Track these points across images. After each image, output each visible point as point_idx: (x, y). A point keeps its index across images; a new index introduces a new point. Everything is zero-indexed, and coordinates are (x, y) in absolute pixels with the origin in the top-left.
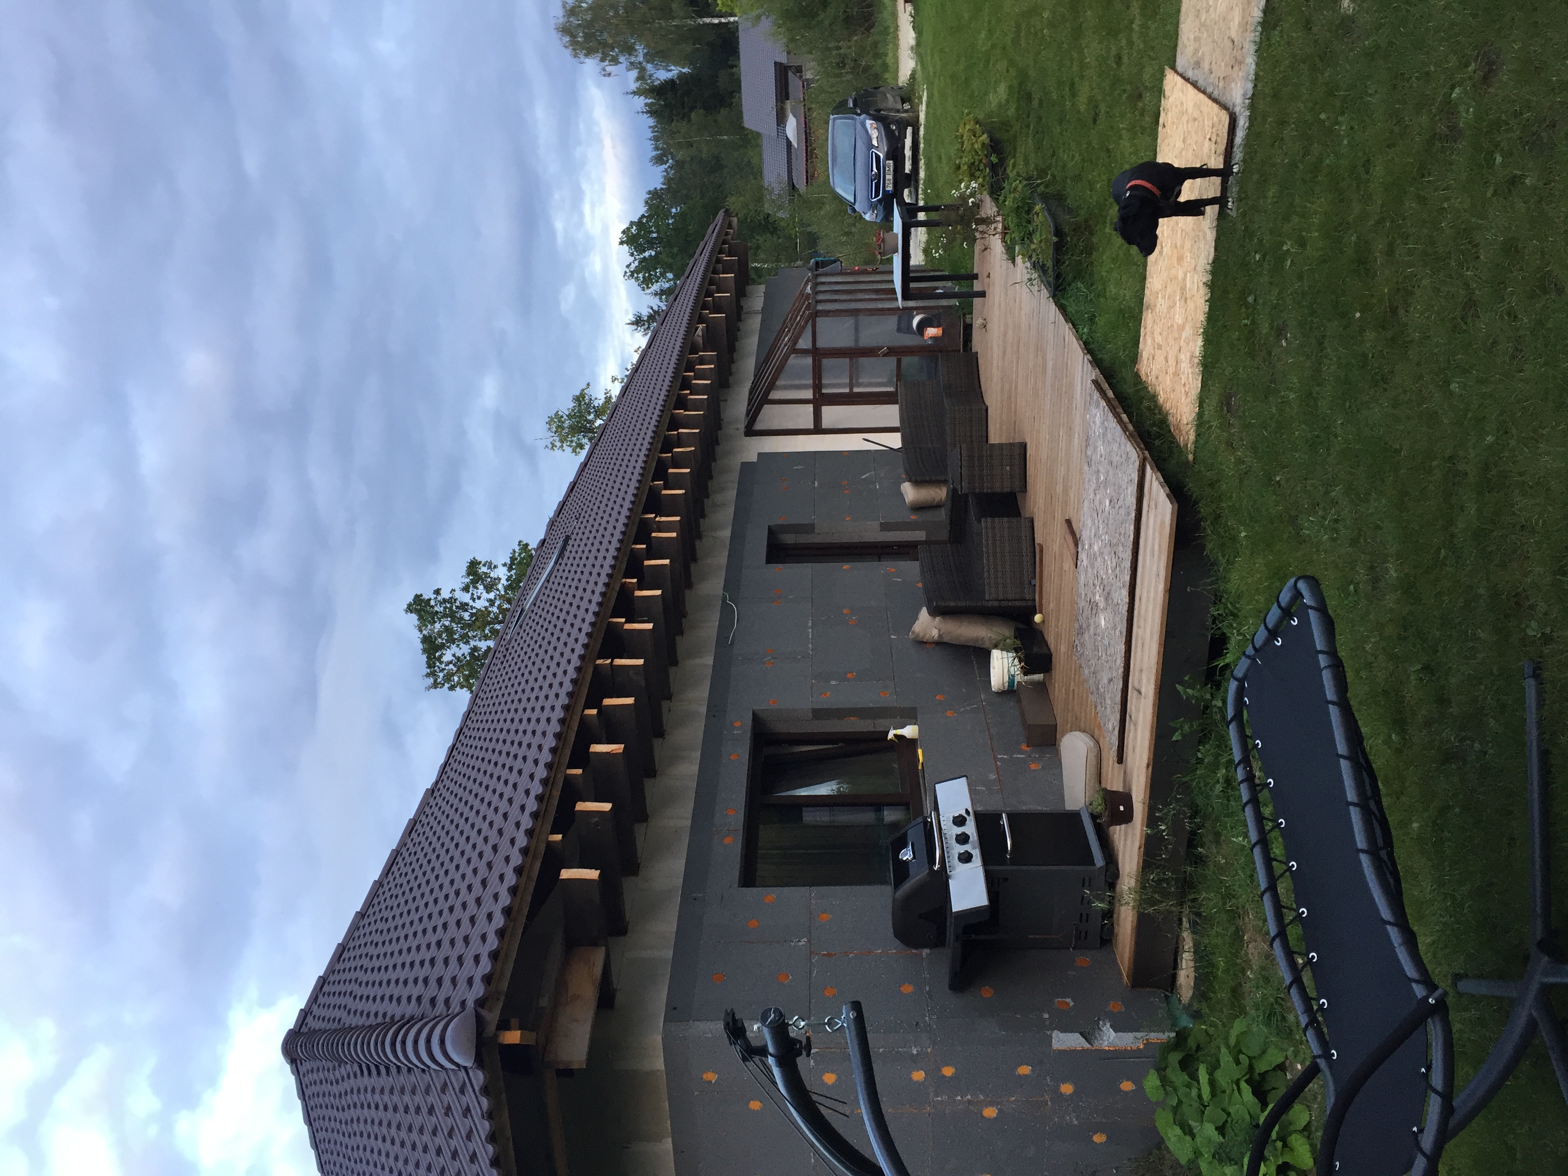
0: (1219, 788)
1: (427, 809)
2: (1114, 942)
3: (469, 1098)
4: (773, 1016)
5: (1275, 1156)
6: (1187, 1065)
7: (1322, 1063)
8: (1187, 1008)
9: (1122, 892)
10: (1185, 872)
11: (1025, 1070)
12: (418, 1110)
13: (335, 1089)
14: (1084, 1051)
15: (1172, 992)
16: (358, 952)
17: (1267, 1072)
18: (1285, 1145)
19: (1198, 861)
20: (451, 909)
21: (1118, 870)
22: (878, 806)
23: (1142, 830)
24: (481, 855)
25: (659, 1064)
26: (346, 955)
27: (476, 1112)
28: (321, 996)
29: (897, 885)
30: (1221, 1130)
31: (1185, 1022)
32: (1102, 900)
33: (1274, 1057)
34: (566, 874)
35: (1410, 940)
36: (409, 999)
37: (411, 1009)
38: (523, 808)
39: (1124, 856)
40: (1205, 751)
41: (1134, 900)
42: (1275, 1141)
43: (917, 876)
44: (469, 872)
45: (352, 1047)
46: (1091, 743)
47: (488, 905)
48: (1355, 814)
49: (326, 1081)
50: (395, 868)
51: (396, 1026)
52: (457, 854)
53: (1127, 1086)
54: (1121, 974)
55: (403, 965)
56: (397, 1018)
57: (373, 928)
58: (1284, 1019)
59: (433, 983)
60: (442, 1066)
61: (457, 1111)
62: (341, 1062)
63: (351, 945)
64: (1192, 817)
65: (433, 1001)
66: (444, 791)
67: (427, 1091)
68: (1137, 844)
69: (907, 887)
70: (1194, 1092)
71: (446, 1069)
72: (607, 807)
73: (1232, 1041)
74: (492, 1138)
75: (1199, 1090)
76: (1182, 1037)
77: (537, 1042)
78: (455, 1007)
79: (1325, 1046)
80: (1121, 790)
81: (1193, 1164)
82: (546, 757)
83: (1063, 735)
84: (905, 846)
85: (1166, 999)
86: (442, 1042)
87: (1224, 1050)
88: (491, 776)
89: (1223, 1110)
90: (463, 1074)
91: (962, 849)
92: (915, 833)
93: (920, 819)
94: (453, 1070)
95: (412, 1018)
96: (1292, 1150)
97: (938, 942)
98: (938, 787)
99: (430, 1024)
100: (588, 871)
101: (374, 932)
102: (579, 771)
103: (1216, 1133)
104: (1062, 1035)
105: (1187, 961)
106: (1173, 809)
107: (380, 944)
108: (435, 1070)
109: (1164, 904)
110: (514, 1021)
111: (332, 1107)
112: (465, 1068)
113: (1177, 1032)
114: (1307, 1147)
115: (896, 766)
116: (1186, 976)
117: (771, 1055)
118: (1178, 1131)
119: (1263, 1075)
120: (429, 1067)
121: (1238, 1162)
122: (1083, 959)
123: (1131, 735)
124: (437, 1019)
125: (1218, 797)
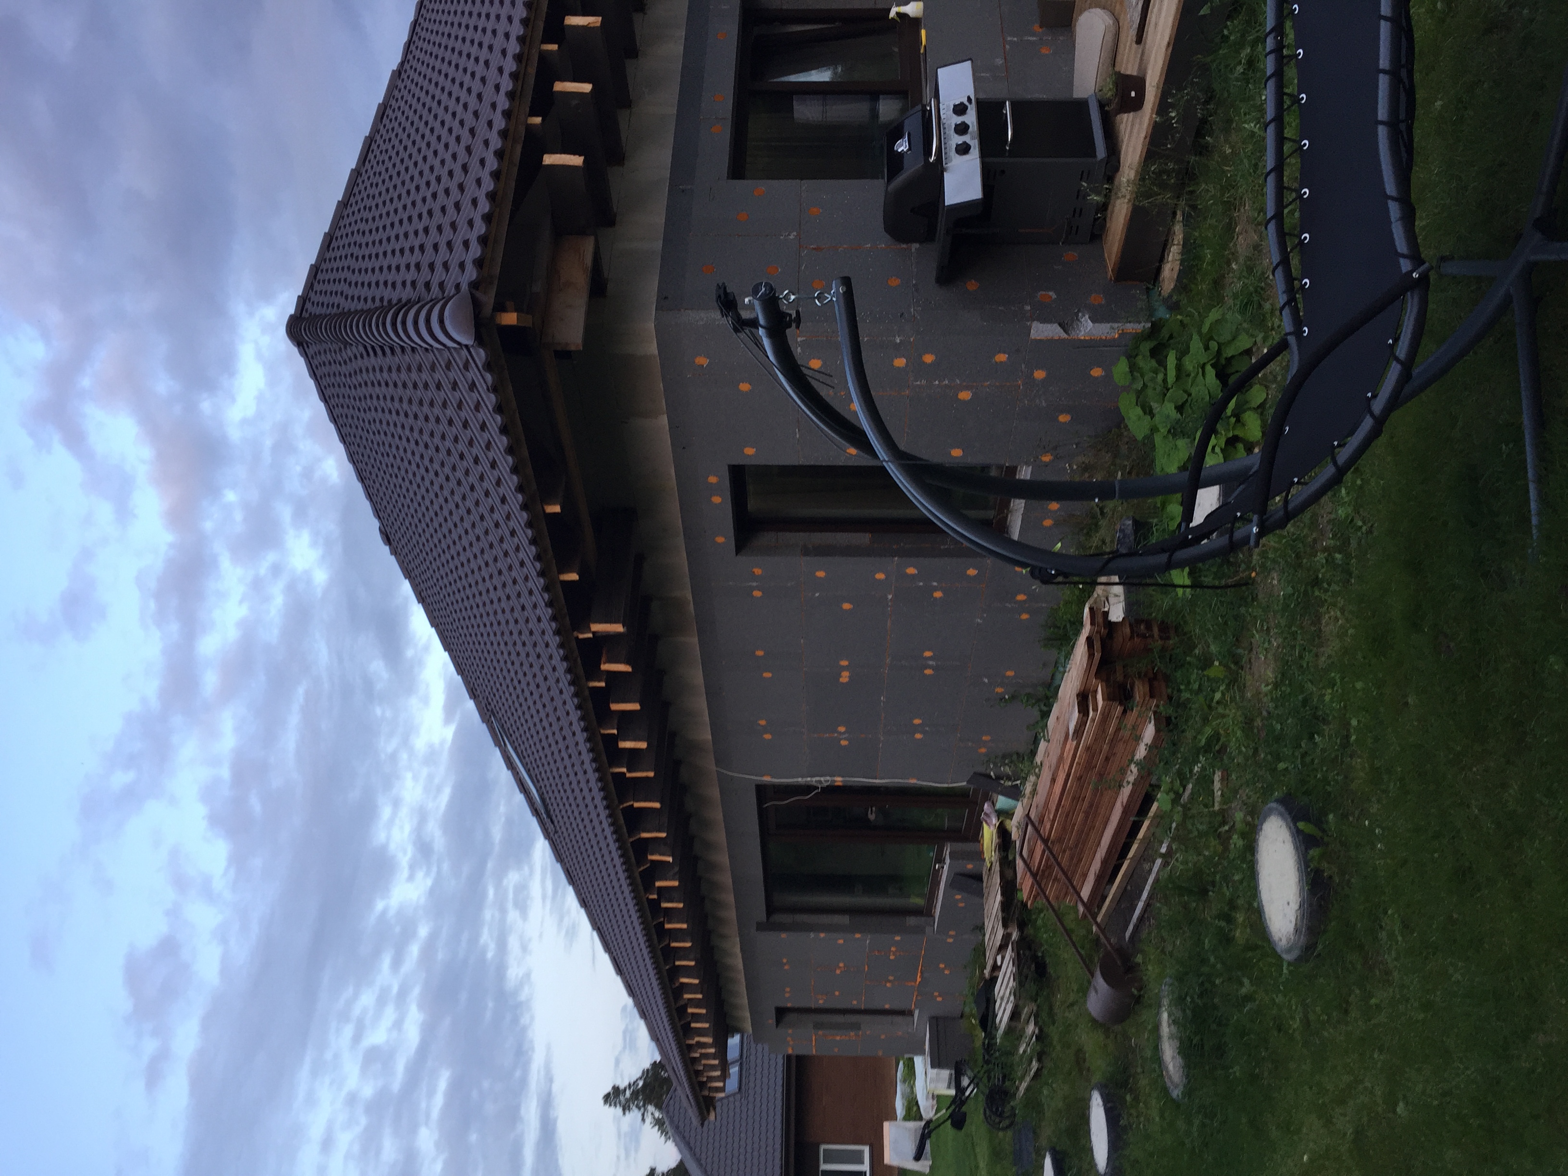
0: (1240, 69)
1: (396, 93)
2: (1104, 237)
3: (473, 374)
4: (763, 289)
5: (1227, 430)
6: (1157, 354)
7: (1292, 340)
8: (1165, 301)
9: (1120, 185)
10: (1188, 162)
11: (1002, 357)
12: (426, 386)
13: (344, 369)
14: (1061, 341)
15: (1154, 285)
16: (346, 241)
17: (1233, 357)
18: (1238, 421)
19: (1203, 150)
20: (434, 196)
21: (1119, 162)
22: (873, 94)
23: (1151, 117)
24: (458, 139)
25: (653, 349)
26: (334, 244)
27: (481, 386)
28: (316, 284)
29: (890, 179)
30: (1180, 408)
31: (1162, 313)
32: (1098, 194)
33: (1244, 342)
34: (549, 159)
35: (1409, 216)
36: (404, 283)
37: (407, 294)
38: (497, 87)
39: (1127, 146)
40: (1232, 29)
41: (1131, 192)
42: (1230, 417)
43: (911, 168)
44: (448, 157)
45: (354, 328)
46: (1109, 21)
47: (471, 190)
48: (1383, 82)
49: (335, 362)
50: (371, 156)
51: (393, 310)
52: (433, 140)
53: (1097, 372)
54: (1106, 267)
55: (393, 252)
56: (394, 302)
57: (358, 217)
58: (1260, 306)
59: (425, 268)
60: (444, 345)
61: (463, 386)
62: (346, 344)
63: (338, 234)
64: (1207, 102)
65: (427, 285)
66: (412, 73)
67: (433, 368)
68: (1143, 135)
69: (900, 180)
70: (1160, 377)
71: (448, 348)
72: (587, 88)
73: (1205, 328)
74: (499, 409)
75: (1166, 375)
76: (1156, 327)
77: (533, 324)
78: (450, 290)
79: (1298, 323)
80: (1135, 74)
81: (1149, 439)
82: (517, 29)
83: (1081, 13)
84: (901, 137)
85: (1148, 292)
86: (441, 322)
87: (1196, 337)
88: (460, 53)
89: (1185, 391)
90: (464, 352)
91: (959, 139)
92: (912, 124)
93: (919, 107)
94: (454, 348)
95: (409, 301)
96: (1244, 425)
97: (928, 237)
98: (940, 71)
99: (427, 307)
100: (572, 157)
101: (359, 221)
102: (555, 47)
103: (1174, 411)
104: (1041, 326)
105: (1174, 253)
106: (1187, 94)
107: (367, 233)
108: (437, 349)
109: (1162, 196)
110: (509, 304)
111: (345, 386)
112: (467, 346)
113: (1152, 322)
114: (1259, 422)
115: (896, 50)
116: (1170, 270)
117: (762, 327)
118: (1139, 411)
119: (1229, 360)
120: (431, 346)
121: (1191, 436)
122: (1071, 254)
123: (1156, 10)
124: (434, 302)
125: (1237, 80)
